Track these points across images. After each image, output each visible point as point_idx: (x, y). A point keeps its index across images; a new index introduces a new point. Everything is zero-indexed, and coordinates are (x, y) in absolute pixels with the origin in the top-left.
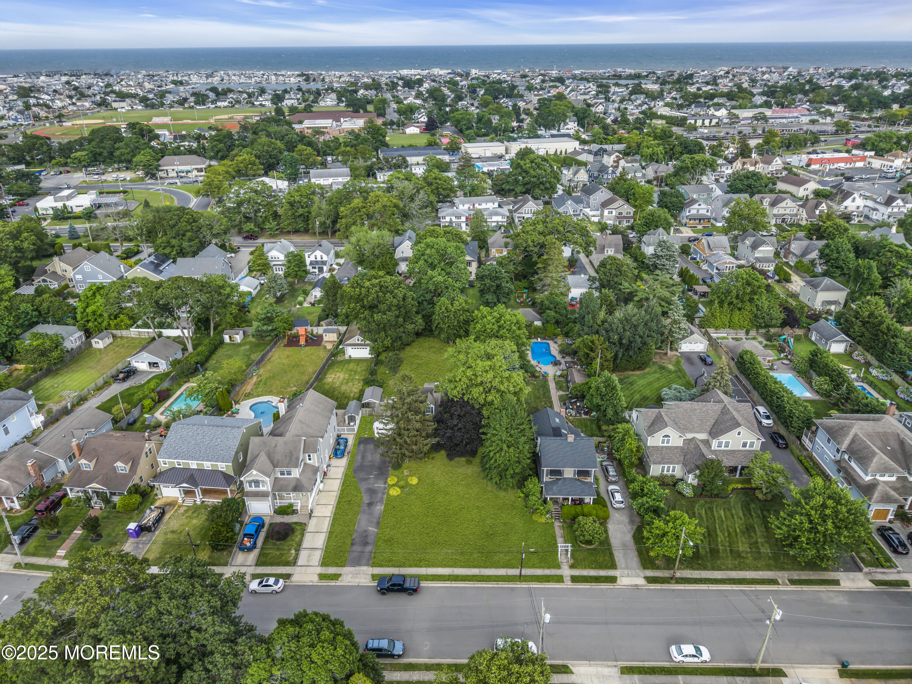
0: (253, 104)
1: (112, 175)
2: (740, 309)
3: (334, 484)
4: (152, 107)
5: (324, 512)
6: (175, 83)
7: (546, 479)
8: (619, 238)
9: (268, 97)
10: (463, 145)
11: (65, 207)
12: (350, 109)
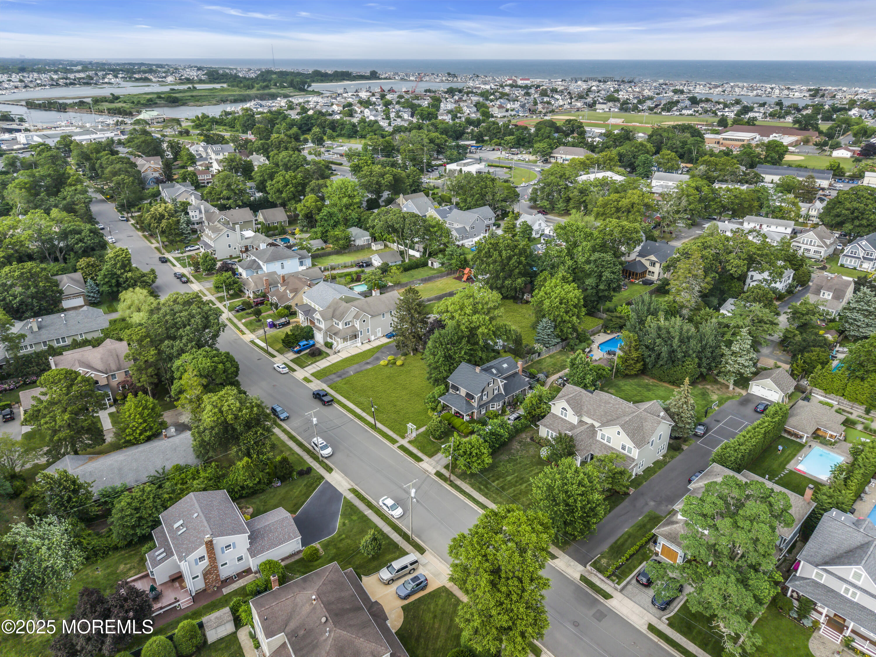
0: (716, 114)
1: (519, 156)
2: (863, 379)
3: (367, 347)
4: (626, 110)
5: (344, 355)
6: (675, 92)
7: (451, 391)
8: (848, 284)
9: (737, 108)
10: (867, 174)
11: (461, 171)
12: (797, 126)
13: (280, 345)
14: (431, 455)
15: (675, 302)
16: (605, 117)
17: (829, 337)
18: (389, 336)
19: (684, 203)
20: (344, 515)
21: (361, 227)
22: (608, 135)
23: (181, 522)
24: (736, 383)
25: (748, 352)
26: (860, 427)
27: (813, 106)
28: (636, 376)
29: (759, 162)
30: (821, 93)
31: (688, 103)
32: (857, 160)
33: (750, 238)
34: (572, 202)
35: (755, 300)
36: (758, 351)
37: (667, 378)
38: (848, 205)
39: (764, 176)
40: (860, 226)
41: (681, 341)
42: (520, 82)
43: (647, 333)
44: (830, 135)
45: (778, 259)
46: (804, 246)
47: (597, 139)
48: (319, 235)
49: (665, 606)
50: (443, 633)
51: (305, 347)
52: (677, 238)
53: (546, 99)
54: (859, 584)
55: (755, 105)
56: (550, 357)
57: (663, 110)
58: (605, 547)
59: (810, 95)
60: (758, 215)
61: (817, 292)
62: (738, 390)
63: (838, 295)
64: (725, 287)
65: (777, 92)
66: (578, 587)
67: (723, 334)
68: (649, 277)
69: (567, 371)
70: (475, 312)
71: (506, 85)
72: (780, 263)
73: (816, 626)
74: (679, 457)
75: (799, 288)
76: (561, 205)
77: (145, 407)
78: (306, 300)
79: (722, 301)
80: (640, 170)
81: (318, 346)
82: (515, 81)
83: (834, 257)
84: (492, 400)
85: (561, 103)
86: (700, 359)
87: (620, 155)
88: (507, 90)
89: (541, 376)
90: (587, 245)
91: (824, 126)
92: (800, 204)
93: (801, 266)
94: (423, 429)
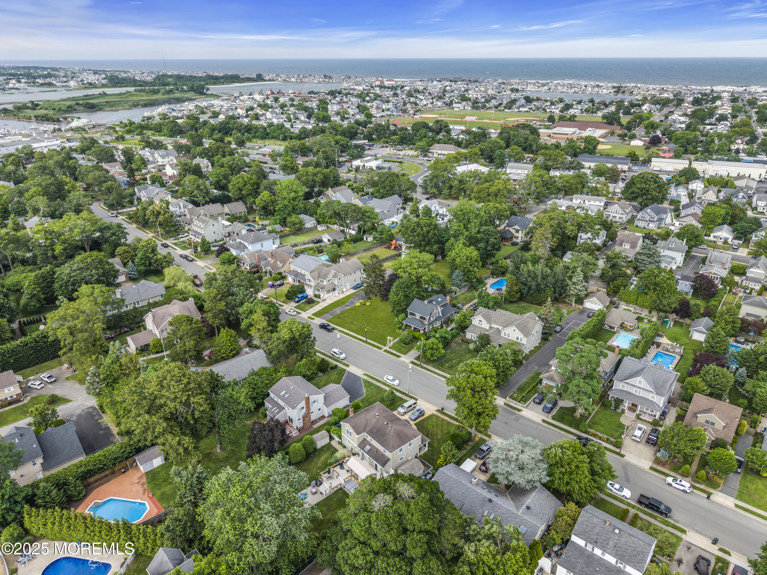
0: (546, 111)
1: (404, 152)
2: (646, 294)
3: (342, 296)
4: (477, 108)
5: (329, 302)
6: (513, 90)
7: (409, 316)
8: (638, 238)
9: (561, 105)
10: (653, 159)
11: (364, 166)
12: (605, 121)
13: (284, 298)
14: (405, 354)
15: (535, 255)
16: (462, 115)
17: (629, 272)
18: (355, 288)
19: (533, 188)
20: (365, 386)
21: (306, 214)
22: (467, 132)
23: (284, 392)
24: (576, 302)
25: (582, 282)
26: (646, 321)
27: (617, 102)
28: (516, 302)
29: (580, 153)
30: (622, 90)
31: (523, 101)
32: (647, 148)
33: (578, 211)
34: (454, 189)
35: (584, 251)
36: (587, 282)
37: (535, 302)
38: (639, 186)
39: (583, 163)
40: (647, 199)
41: (543, 278)
42: (386, 83)
43: (522, 275)
44: (629, 128)
45: (595, 224)
46: (612, 214)
47: (461, 136)
48: (278, 221)
49: (549, 411)
50: (439, 432)
51: (303, 298)
52: (530, 212)
53: (412, 99)
54: (641, 386)
55: (574, 103)
56: (462, 294)
57: (505, 108)
58: (515, 389)
59: (615, 92)
60: (582, 193)
61: (621, 245)
62: (577, 306)
63: (633, 246)
64: (565, 244)
65: (590, 89)
66: (503, 408)
67: (567, 272)
68: (514, 240)
69: (476, 301)
70: (420, 267)
71: (376, 86)
72: (598, 227)
73: (623, 412)
74: (548, 344)
75: (610, 243)
76: (446, 191)
77: (231, 336)
78: (293, 267)
79: (564, 253)
80: (497, 161)
81: (309, 297)
82: (382, 82)
83: (631, 221)
84: (436, 320)
85: (425, 102)
86: (555, 288)
87: (481, 150)
88: (377, 90)
89: (459, 305)
90: (477, 221)
91: (625, 120)
92: (609, 184)
93: (611, 228)
94: (396, 340)
